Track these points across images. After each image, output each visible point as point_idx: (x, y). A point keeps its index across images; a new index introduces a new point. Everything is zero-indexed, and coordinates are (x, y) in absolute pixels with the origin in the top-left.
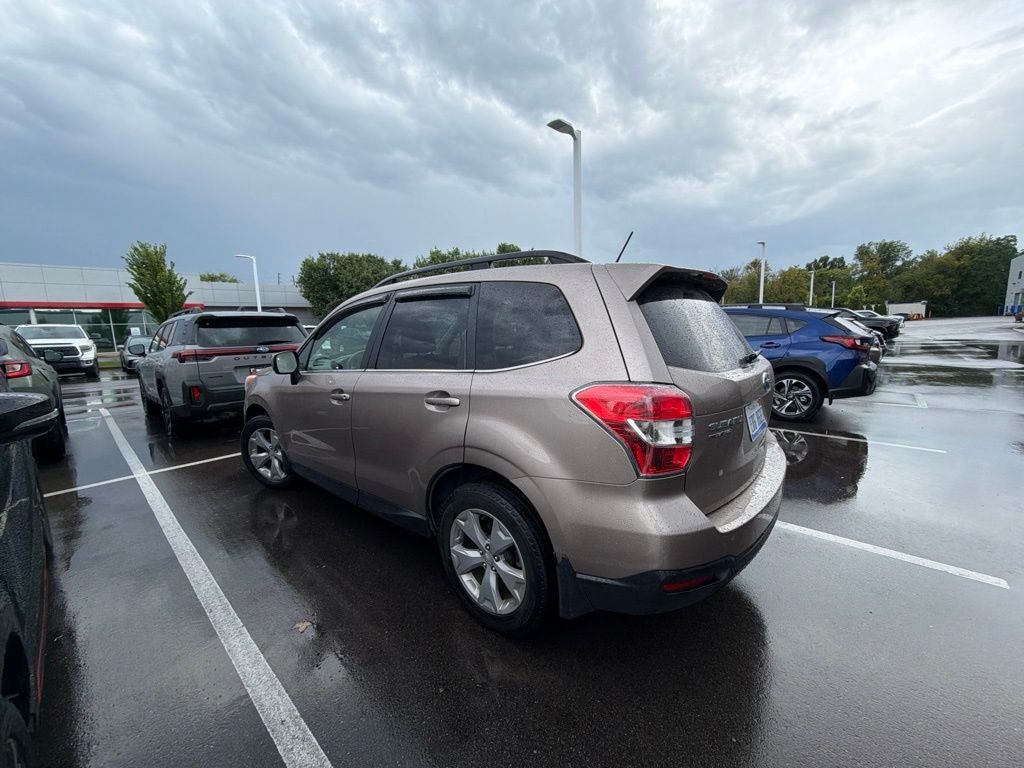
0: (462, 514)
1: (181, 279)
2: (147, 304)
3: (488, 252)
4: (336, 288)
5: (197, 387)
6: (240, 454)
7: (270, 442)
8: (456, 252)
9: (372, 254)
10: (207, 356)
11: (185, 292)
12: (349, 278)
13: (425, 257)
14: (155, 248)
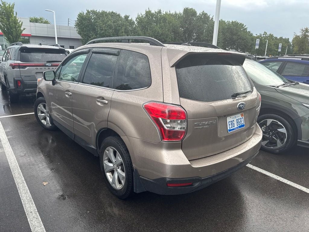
0: (107, 148)
1: (20, 21)
2: (5, 34)
3: (178, 12)
4: (94, 30)
5: (19, 80)
6: (34, 113)
7: (46, 109)
8: (160, 12)
9: (114, 12)
10: (25, 67)
11: (22, 29)
12: (101, 25)
13: (142, 14)
14: (9, 5)
